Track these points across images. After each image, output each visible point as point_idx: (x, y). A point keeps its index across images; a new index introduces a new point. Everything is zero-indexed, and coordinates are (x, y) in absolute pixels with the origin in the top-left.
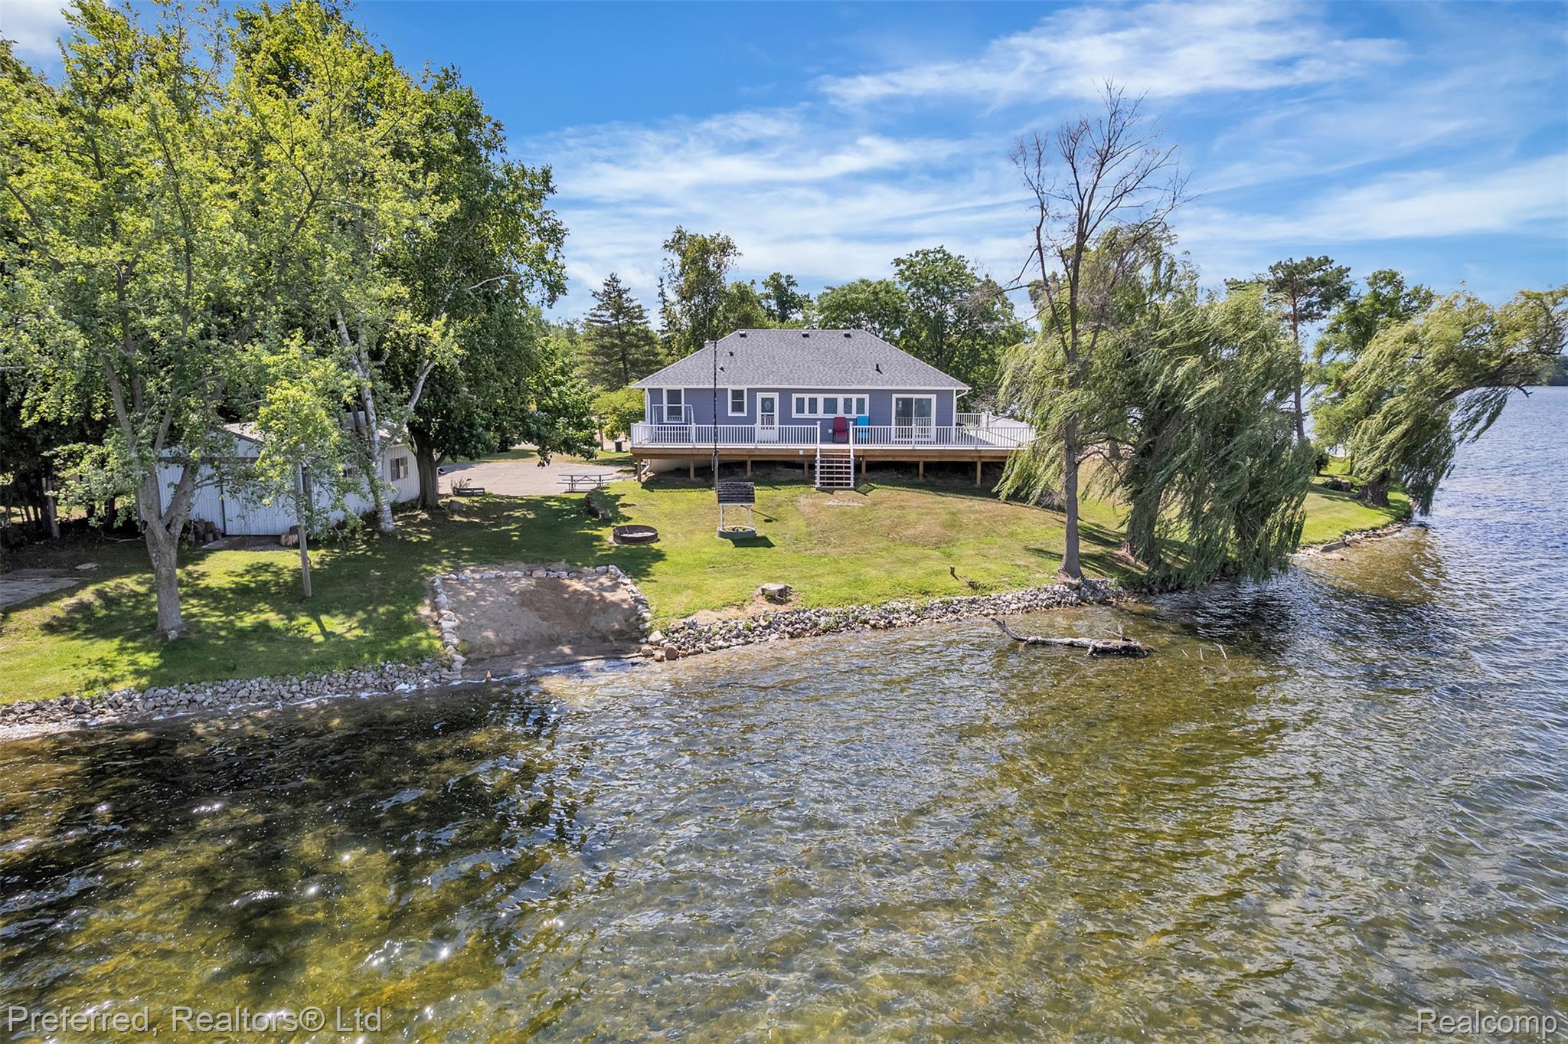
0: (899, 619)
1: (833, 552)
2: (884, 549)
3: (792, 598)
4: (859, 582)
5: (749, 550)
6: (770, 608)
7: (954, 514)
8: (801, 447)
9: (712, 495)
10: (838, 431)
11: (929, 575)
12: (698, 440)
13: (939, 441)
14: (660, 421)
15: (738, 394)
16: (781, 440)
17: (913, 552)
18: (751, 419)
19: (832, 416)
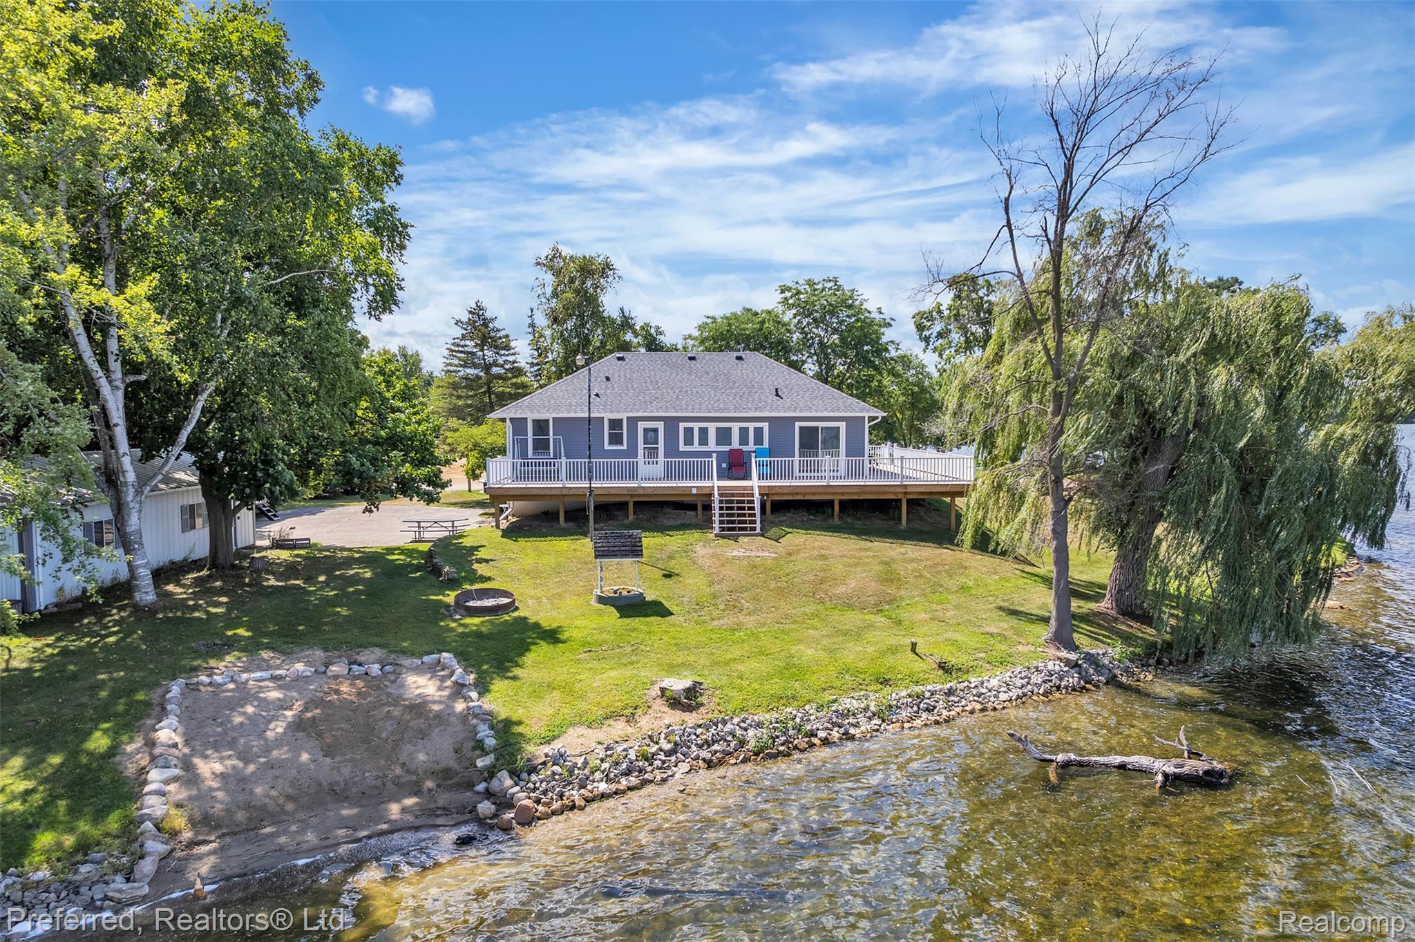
0: (856, 725)
1: (749, 621)
2: (815, 615)
3: (703, 699)
4: (792, 669)
5: (636, 622)
6: (674, 717)
7: (887, 564)
8: (695, 485)
9: (585, 545)
10: (736, 465)
11: (884, 653)
12: (569, 478)
13: (849, 474)
14: (524, 454)
15: (615, 424)
16: (668, 476)
17: (852, 619)
18: (632, 452)
19: (726, 448)
